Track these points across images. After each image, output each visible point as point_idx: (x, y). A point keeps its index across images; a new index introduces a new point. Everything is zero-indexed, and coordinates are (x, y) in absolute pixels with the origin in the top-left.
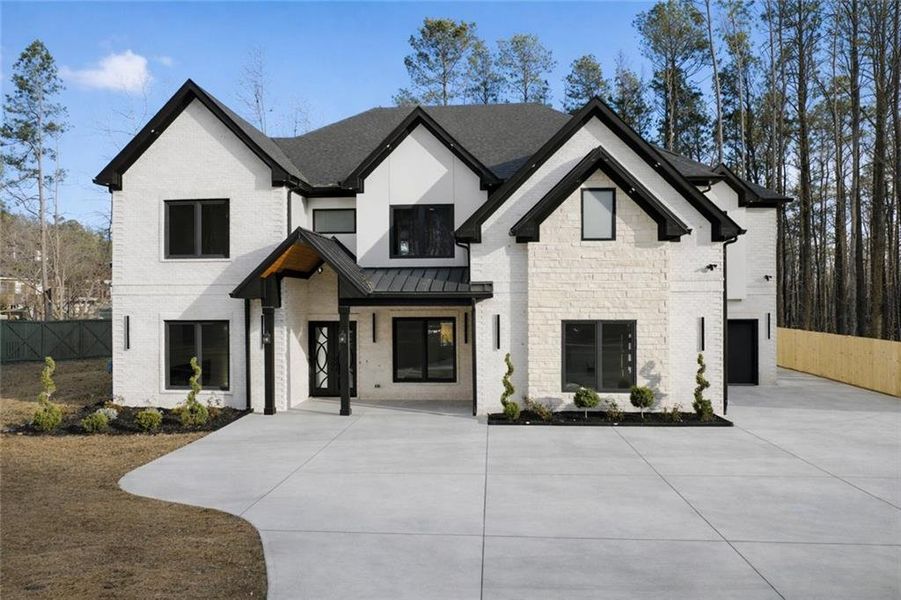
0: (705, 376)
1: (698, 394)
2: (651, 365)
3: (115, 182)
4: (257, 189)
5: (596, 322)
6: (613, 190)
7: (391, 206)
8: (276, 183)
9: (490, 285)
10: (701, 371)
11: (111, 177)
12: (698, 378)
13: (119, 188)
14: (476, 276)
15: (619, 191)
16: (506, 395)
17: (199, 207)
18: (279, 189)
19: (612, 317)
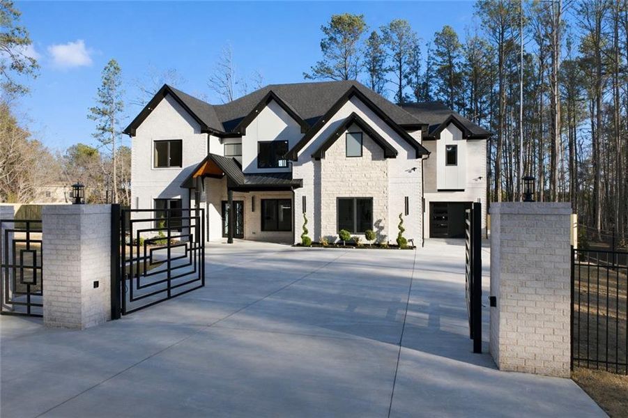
0: (403, 226)
1: (400, 234)
2: (380, 221)
3: (132, 133)
4: (195, 133)
5: (353, 198)
6: (362, 133)
7: (258, 142)
8: (202, 132)
9: (301, 180)
10: (401, 223)
11: (131, 131)
12: (399, 226)
13: (134, 135)
14: (295, 177)
15: (364, 133)
16: (304, 234)
17: (169, 143)
18: (203, 134)
19: (361, 196)
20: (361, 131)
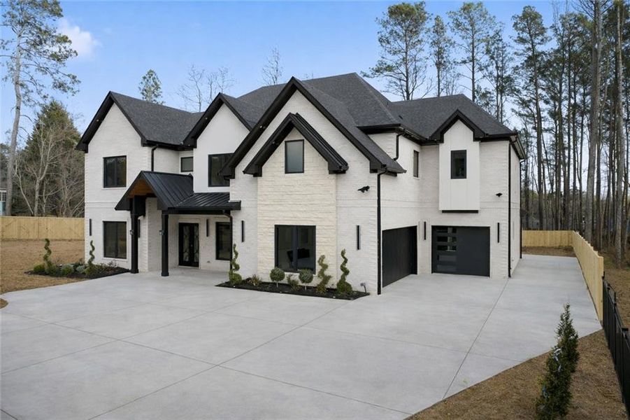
1: (343, 277)
6: (303, 140)
7: (209, 156)
8: (143, 146)
9: (240, 202)
12: (342, 266)
13: (87, 152)
15: (306, 141)
18: (145, 148)
20: (303, 138)
